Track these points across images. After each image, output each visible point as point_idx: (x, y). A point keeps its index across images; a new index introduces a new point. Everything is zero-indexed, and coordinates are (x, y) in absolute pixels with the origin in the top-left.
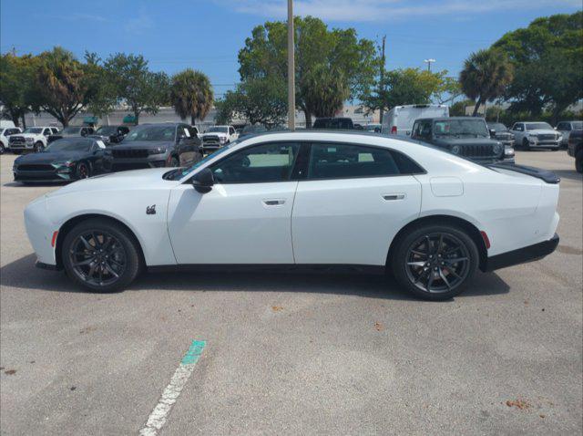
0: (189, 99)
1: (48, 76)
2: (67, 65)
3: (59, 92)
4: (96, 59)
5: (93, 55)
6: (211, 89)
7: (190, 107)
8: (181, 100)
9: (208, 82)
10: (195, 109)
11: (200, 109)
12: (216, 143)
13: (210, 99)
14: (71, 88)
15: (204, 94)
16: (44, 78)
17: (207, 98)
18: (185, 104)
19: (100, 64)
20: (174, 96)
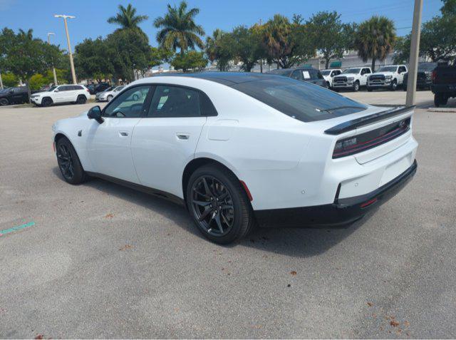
0: (370, 43)
1: (268, 38)
2: (281, 27)
3: (274, 48)
4: (300, 19)
5: (299, 17)
6: (393, 32)
7: (370, 51)
8: (362, 45)
9: (391, 26)
10: (376, 51)
11: (379, 51)
12: (382, 82)
13: (391, 41)
14: (282, 44)
15: (385, 37)
16: (266, 39)
17: (387, 41)
18: (366, 48)
19: (303, 23)
20: (357, 42)
